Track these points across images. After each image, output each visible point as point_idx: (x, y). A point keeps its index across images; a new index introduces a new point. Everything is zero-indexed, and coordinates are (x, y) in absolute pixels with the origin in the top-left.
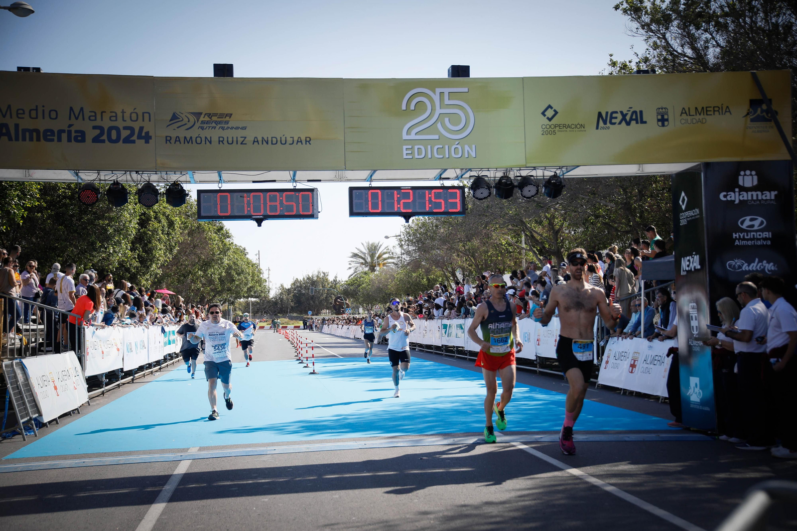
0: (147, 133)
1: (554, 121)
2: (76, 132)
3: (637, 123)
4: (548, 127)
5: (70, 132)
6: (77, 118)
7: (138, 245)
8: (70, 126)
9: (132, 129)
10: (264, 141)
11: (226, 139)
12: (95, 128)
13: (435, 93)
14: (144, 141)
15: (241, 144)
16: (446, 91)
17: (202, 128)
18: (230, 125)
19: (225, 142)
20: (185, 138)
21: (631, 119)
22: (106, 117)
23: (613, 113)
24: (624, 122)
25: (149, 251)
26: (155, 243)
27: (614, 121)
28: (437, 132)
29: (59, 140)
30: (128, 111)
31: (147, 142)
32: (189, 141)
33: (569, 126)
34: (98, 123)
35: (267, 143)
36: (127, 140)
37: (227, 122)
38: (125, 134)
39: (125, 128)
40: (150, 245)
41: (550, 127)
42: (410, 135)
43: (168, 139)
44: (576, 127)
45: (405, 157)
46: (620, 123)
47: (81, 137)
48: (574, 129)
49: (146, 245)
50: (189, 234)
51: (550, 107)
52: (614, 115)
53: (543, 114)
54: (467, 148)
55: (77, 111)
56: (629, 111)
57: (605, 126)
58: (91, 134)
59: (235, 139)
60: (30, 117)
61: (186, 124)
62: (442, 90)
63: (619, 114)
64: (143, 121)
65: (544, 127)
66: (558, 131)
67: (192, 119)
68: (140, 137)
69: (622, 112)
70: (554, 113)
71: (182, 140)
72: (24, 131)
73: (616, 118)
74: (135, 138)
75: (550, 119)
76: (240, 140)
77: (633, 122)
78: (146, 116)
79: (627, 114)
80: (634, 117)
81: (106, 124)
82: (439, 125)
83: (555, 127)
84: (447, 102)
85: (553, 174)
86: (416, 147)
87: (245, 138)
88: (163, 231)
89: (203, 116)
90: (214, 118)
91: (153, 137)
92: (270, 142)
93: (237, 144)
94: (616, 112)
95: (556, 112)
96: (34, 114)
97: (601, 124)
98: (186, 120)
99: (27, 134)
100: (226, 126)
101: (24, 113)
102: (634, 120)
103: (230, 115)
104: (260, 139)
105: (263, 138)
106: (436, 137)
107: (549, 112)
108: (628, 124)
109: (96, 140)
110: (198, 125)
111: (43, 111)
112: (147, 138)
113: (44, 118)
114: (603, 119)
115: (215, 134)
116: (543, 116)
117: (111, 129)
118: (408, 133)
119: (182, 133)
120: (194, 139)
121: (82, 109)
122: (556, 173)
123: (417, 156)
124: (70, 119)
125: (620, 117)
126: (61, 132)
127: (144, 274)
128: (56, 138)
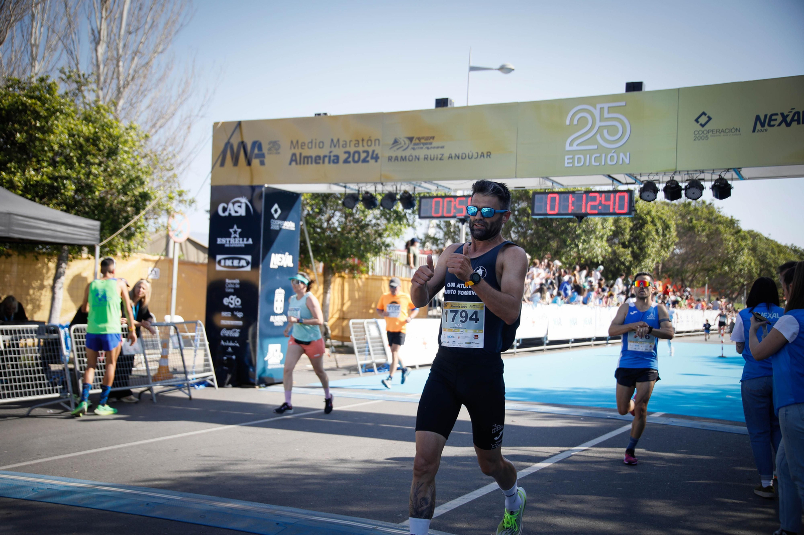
0: (377, 155)
1: (707, 127)
2: (334, 156)
3: (799, 123)
4: (700, 132)
5: (330, 157)
6: (335, 146)
7: (633, 243)
8: (331, 152)
9: (367, 152)
10: (457, 158)
11: (429, 157)
12: (346, 152)
13: (596, 109)
14: (373, 161)
15: (440, 159)
16: (606, 106)
17: (414, 149)
18: (433, 145)
19: (429, 159)
20: (402, 157)
21: (792, 120)
22: (353, 144)
23: (772, 115)
24: (784, 124)
25: (642, 249)
26: (648, 242)
27: (772, 123)
28: (597, 143)
29: (324, 162)
30: (366, 139)
31: (376, 161)
32: (403, 159)
33: (722, 131)
34: (348, 149)
35: (458, 158)
36: (365, 161)
37: (431, 143)
38: (363, 156)
39: (364, 152)
40: (644, 244)
41: (703, 132)
42: (572, 146)
43: (390, 159)
44: (731, 130)
45: (566, 165)
46: (779, 125)
47: (336, 160)
48: (729, 134)
49: (641, 243)
50: (707, 236)
51: (704, 114)
52: (773, 117)
53: (697, 121)
54: (622, 155)
55: (335, 141)
56: (791, 112)
57: (762, 129)
58: (343, 157)
59: (436, 156)
60: (308, 148)
61: (402, 147)
62: (602, 105)
63: (780, 115)
64: (375, 145)
65: (696, 133)
66: (711, 136)
67: (407, 142)
68: (372, 158)
69: (782, 114)
70: (707, 119)
71: (399, 158)
72: (305, 157)
73: (776, 120)
74: (369, 159)
75: (703, 126)
76: (439, 156)
77: (794, 124)
78: (377, 142)
79: (788, 116)
80: (796, 118)
81: (352, 149)
82: (598, 137)
83: (708, 132)
84: (606, 115)
85: (718, 177)
86: (576, 157)
87: (443, 155)
88: (657, 232)
89: (414, 139)
90: (423, 141)
91: (380, 158)
92: (460, 158)
93: (437, 159)
94: (776, 114)
95: (710, 119)
96: (310, 146)
97: (759, 126)
98: (403, 143)
99: (306, 160)
100: (430, 146)
101: (305, 145)
102: (795, 121)
103: (433, 138)
104: (453, 155)
105: (456, 155)
106: (595, 147)
107: (703, 119)
108: (788, 125)
109: (346, 161)
110: (411, 146)
111: (316, 143)
112: (376, 158)
113: (315, 147)
114: (762, 122)
115: (422, 152)
116: (695, 123)
117: (355, 152)
118: (571, 144)
119: (400, 153)
120: (407, 158)
121: (338, 140)
122: (720, 176)
123: (576, 164)
124: (331, 147)
125: (779, 118)
126: (325, 156)
127: (636, 266)
128: (321, 161)
